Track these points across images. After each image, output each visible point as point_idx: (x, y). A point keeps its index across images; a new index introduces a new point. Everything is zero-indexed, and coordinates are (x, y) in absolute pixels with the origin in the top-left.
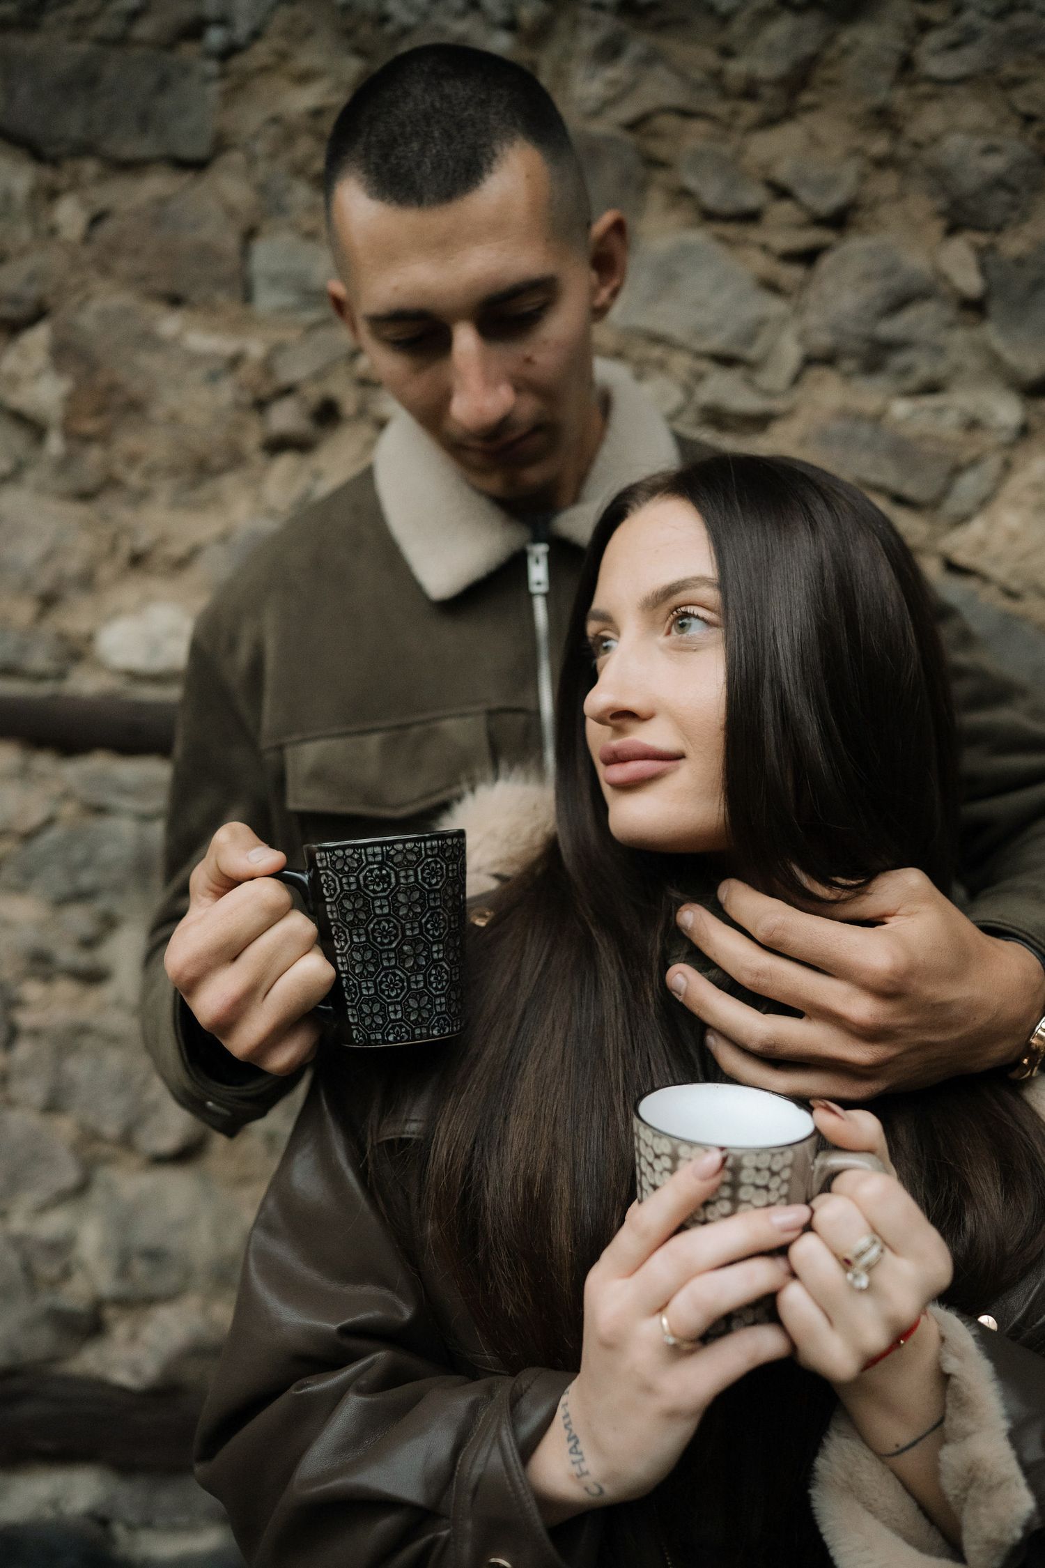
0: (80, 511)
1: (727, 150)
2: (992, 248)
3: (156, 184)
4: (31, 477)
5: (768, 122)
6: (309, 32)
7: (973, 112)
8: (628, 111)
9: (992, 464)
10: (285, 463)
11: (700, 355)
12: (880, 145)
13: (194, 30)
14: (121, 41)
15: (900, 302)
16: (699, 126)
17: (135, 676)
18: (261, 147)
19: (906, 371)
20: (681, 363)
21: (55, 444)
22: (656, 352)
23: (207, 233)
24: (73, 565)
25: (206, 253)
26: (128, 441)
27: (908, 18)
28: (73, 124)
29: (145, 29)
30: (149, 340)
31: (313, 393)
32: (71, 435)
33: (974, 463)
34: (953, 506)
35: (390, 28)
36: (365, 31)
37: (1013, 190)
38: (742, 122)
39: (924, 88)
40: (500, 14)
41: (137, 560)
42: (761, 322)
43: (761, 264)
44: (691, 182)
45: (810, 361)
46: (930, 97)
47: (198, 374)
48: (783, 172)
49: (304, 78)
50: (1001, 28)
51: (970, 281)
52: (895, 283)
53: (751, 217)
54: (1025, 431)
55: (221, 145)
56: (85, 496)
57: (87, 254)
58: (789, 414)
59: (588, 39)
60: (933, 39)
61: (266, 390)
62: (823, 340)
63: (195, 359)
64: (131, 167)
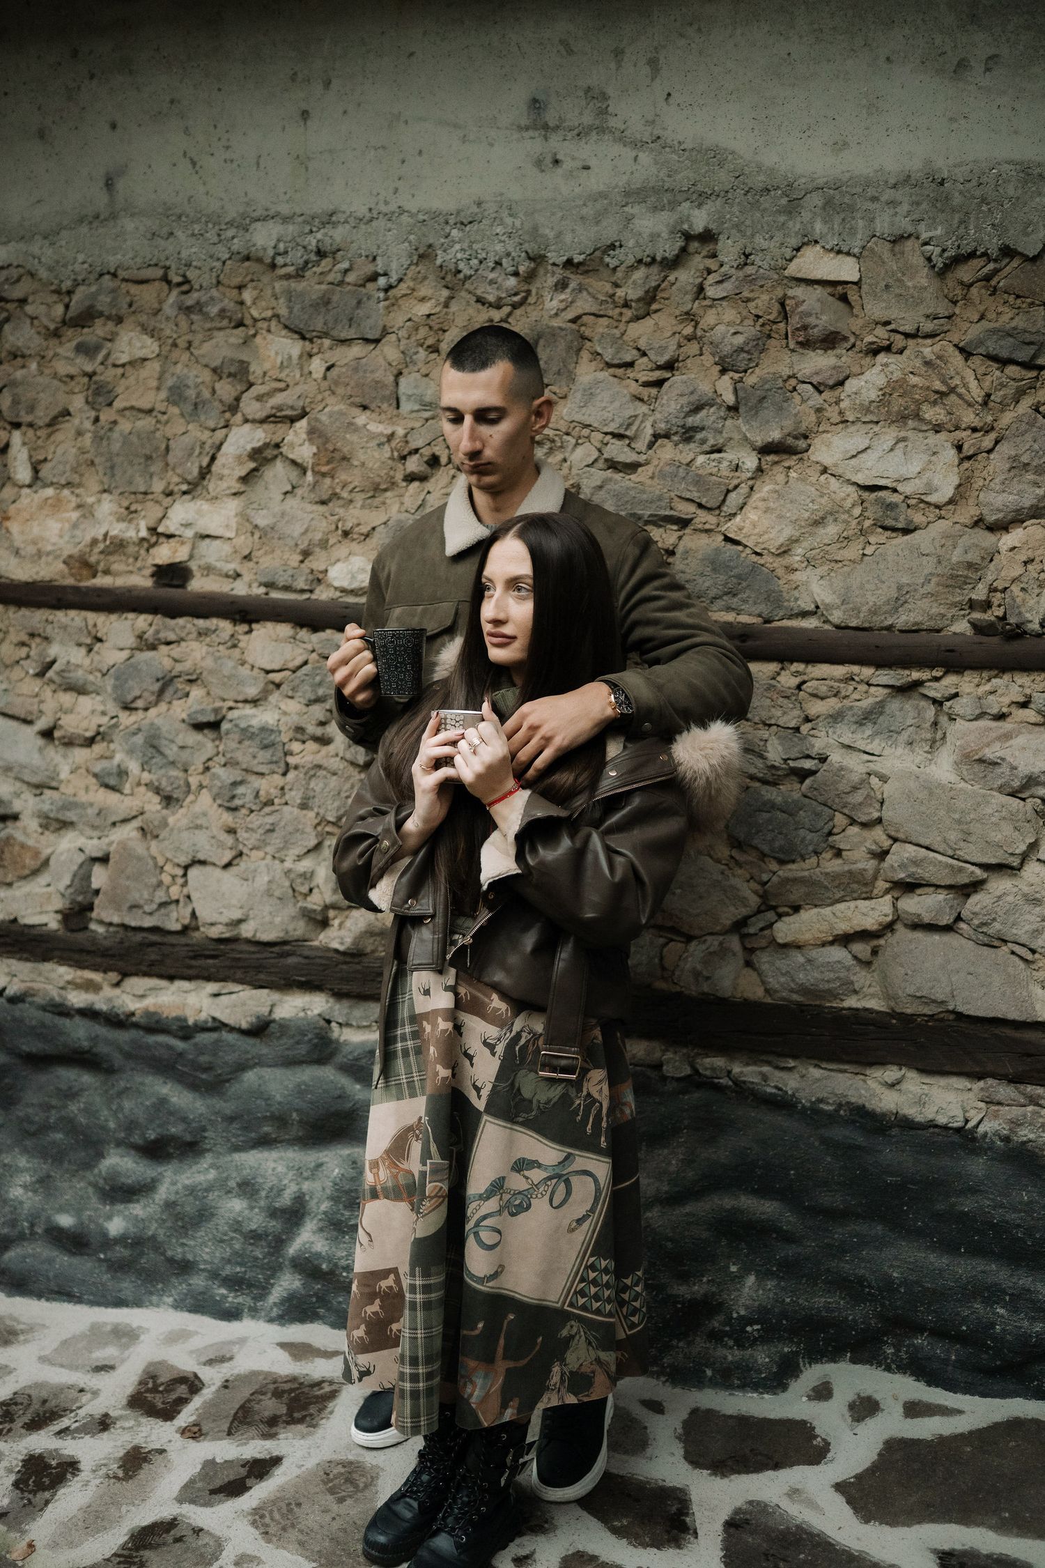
0: (322, 508)
1: (617, 332)
2: (741, 380)
3: (357, 350)
4: (299, 492)
5: (637, 318)
6: (425, 278)
7: (730, 314)
8: (570, 314)
9: (744, 489)
10: (416, 484)
11: (606, 434)
12: (688, 330)
13: (374, 277)
14: (341, 283)
15: (697, 409)
16: (604, 321)
17: (343, 591)
18: (402, 333)
19: (703, 442)
20: (597, 437)
21: (310, 477)
22: (586, 432)
23: (378, 375)
24: (318, 536)
25: (378, 384)
26: (342, 476)
27: (701, 267)
28: (319, 324)
29: (351, 278)
30: (351, 425)
31: (426, 452)
32: (315, 473)
33: (736, 487)
34: (728, 509)
35: (461, 276)
36: (449, 277)
37: (748, 352)
38: (624, 319)
39: (707, 302)
40: (511, 269)
41: (346, 534)
42: (636, 416)
43: (634, 388)
44: (599, 350)
45: (656, 436)
46: (711, 307)
47: (373, 443)
48: (642, 344)
49: (423, 300)
50: (741, 274)
51: (730, 399)
52: (694, 398)
53: (630, 365)
54: (760, 470)
55: (385, 332)
56: (323, 503)
57: (325, 384)
58: (647, 463)
59: (551, 281)
60: (712, 279)
61: (405, 453)
62: (662, 426)
63: (373, 436)
64: (343, 342)
